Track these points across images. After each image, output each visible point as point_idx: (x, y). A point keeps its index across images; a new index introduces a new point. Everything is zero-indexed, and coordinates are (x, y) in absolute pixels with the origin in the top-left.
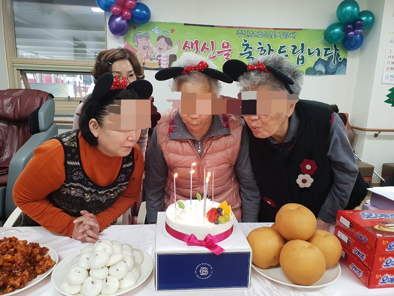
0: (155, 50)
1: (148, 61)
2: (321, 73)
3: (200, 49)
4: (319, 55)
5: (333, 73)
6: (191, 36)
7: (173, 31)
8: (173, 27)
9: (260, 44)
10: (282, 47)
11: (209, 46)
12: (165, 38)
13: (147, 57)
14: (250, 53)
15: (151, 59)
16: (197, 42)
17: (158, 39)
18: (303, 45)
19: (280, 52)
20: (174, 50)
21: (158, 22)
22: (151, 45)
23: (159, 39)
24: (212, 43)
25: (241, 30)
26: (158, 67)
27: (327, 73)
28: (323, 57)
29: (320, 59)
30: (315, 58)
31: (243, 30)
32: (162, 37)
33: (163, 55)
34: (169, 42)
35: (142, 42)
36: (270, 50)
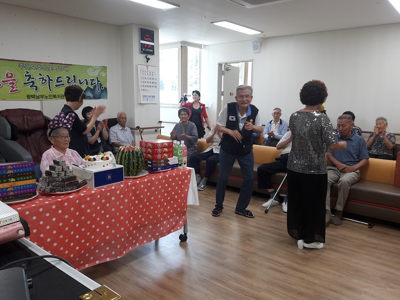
2: (90, 98)
4: (87, 84)
5: (99, 98)
9: (41, 75)
10: (58, 78)
14: (33, 82)
18: (74, 76)
19: (58, 82)
25: (22, 63)
27: (95, 98)
29: (88, 88)
30: (85, 87)
31: (24, 63)
36: (50, 80)
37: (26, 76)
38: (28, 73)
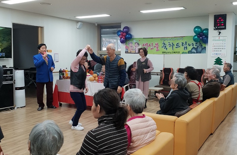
0: (134, 47)
1: (132, 51)
2: (194, 53)
3: (148, 46)
4: (193, 45)
5: (200, 53)
6: (145, 42)
8: (140, 39)
9: (169, 43)
11: (151, 45)
12: (137, 43)
13: (132, 49)
14: (165, 46)
15: (133, 50)
16: (147, 44)
17: (135, 44)
18: (186, 42)
19: (177, 45)
20: (140, 47)
21: (135, 38)
22: (133, 46)
25: (162, 39)
26: (135, 52)
27: (197, 53)
28: (195, 46)
29: (194, 47)
30: (192, 47)
32: (136, 43)
33: (137, 48)
34: (138, 44)
35: (130, 45)
36: (173, 45)
37: (163, 44)
38: (164, 42)
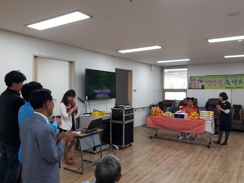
0: (197, 84)
3: (211, 83)
6: (208, 79)
7: (203, 78)
9: (232, 79)
10: (240, 80)
11: (214, 81)
13: (195, 86)
14: (228, 82)
16: (210, 80)
19: (240, 82)
20: (203, 84)
21: (198, 76)
22: (196, 82)
23: (198, 80)
24: (215, 80)
26: (198, 88)
32: (200, 80)
33: (200, 85)
34: (202, 81)
35: (194, 82)
36: (236, 81)
37: (226, 80)
